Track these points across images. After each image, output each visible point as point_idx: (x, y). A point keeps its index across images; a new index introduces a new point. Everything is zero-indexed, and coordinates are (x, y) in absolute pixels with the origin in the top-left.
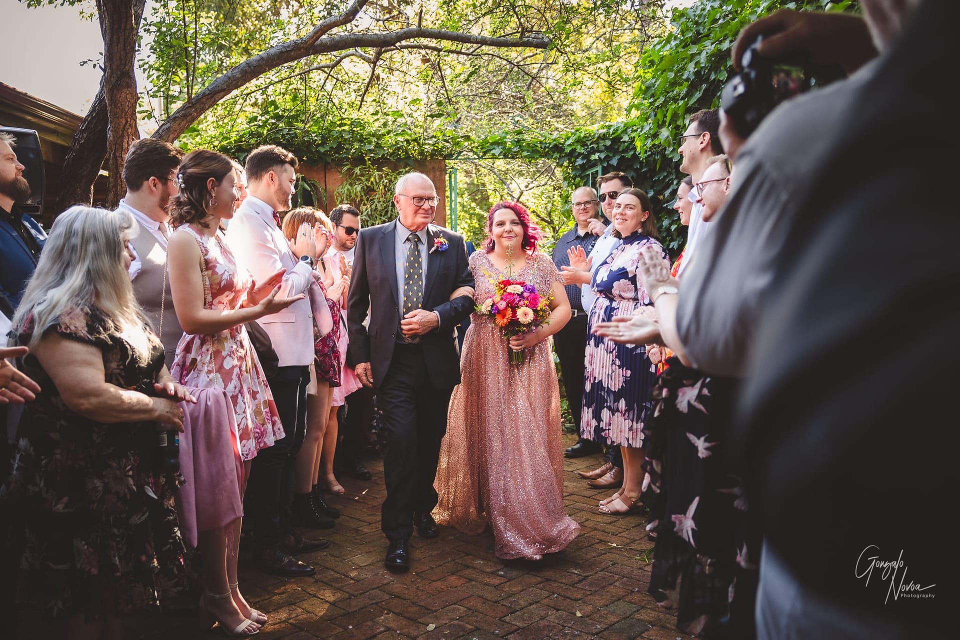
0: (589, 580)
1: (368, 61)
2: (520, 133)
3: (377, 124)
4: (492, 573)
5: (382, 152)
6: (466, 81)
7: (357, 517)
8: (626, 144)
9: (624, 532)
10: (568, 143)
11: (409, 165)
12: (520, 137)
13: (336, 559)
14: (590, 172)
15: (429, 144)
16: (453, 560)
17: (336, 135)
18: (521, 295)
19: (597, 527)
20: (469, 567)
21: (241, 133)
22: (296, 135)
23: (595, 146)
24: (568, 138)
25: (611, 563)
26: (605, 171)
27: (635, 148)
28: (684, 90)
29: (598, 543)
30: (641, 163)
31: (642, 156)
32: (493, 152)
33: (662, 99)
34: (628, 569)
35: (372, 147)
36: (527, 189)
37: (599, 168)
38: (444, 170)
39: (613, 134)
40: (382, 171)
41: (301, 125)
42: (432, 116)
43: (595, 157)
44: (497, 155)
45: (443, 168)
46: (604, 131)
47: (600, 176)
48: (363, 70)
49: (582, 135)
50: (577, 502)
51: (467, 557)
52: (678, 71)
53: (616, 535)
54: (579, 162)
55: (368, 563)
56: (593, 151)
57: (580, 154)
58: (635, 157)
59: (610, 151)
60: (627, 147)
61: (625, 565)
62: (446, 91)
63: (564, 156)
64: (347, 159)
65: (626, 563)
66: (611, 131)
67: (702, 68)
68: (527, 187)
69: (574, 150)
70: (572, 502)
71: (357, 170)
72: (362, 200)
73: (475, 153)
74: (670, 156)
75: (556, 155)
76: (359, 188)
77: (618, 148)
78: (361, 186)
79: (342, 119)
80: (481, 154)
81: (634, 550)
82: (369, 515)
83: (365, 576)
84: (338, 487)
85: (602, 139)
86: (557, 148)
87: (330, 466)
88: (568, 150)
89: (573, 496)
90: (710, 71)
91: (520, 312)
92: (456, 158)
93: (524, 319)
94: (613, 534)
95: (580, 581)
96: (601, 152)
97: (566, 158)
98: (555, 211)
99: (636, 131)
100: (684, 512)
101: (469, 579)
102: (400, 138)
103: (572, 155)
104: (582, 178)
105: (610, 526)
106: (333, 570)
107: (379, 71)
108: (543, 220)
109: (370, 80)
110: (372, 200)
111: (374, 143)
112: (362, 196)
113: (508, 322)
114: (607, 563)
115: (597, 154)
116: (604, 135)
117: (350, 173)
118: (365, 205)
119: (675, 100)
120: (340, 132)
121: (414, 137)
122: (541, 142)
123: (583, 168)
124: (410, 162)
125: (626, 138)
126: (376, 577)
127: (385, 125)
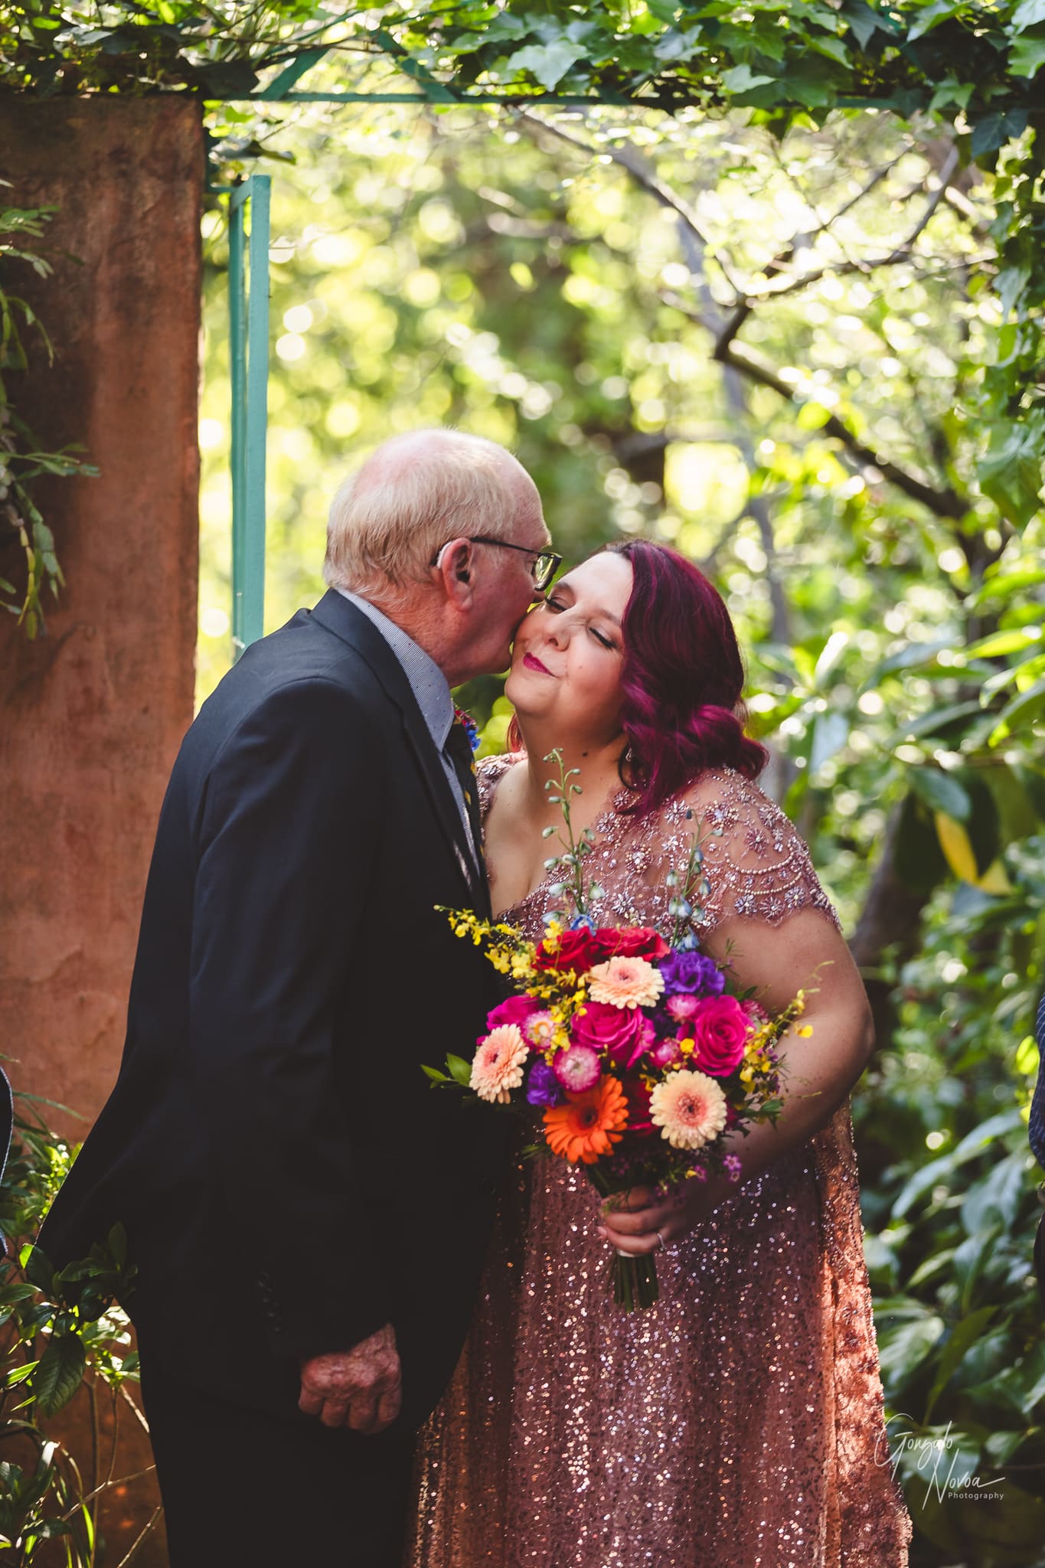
18: (658, 1015)
32: (525, 59)
36: (780, 283)
38: (190, 172)
45: (187, 155)
91: (663, 1100)
93: (689, 1132)
113: (615, 1145)
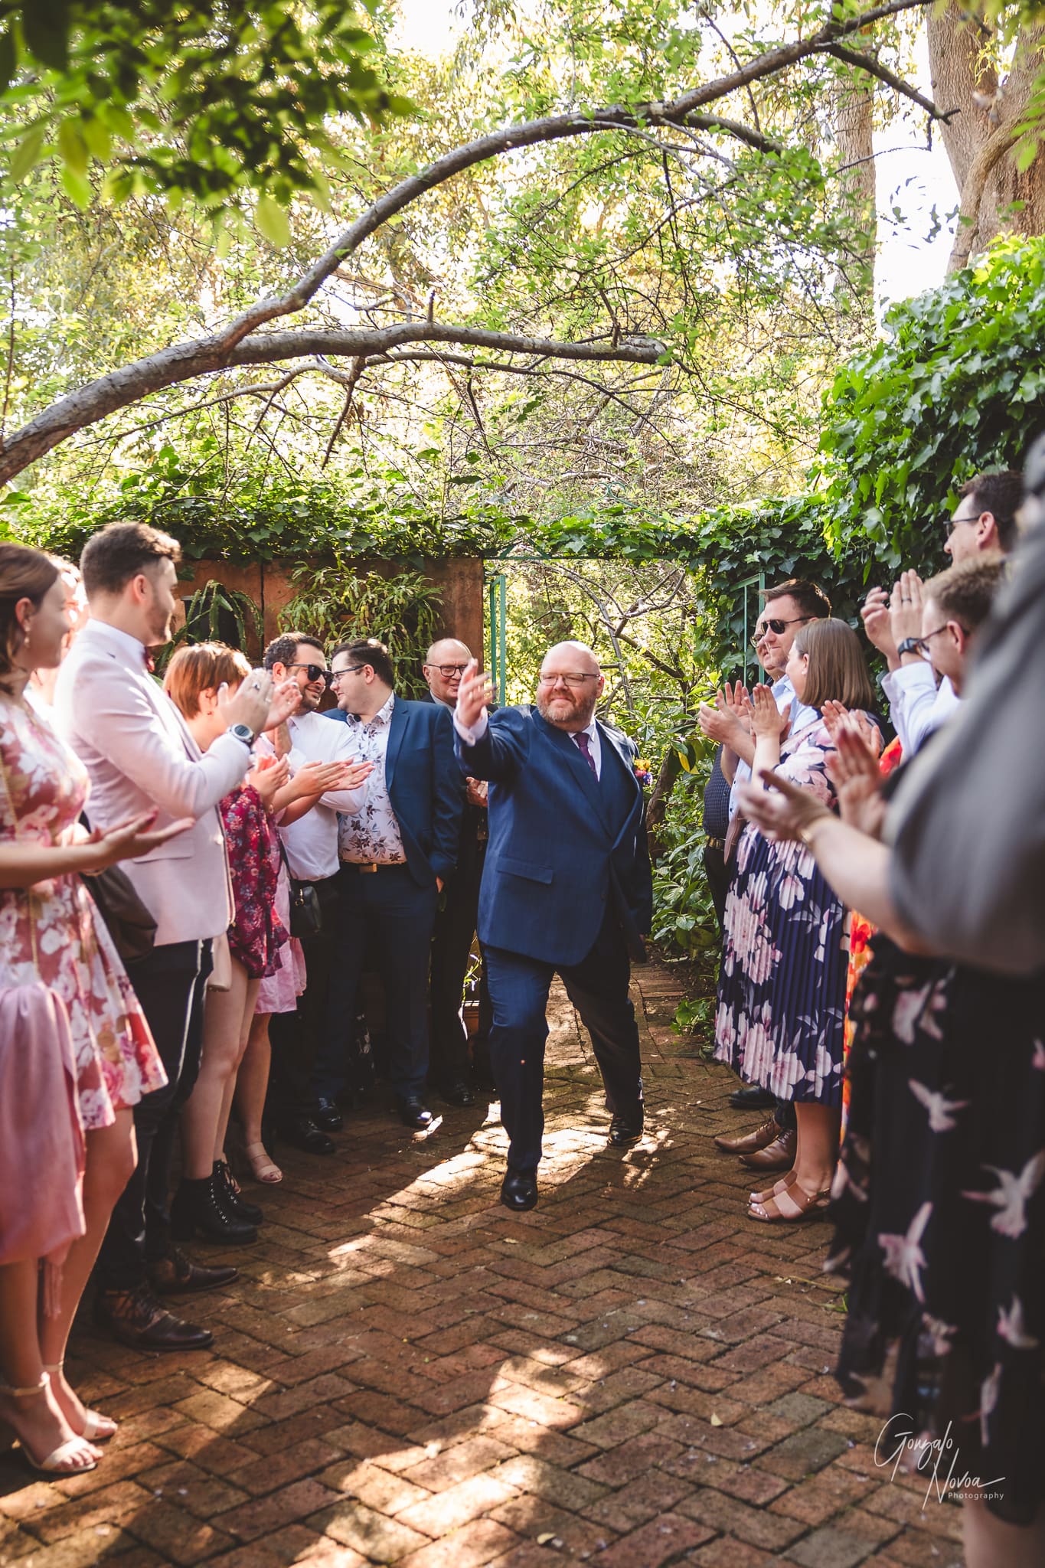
0: (737, 1351)
1: (340, 380)
2: (619, 513)
3: (359, 493)
4: (554, 1339)
5: (367, 544)
6: (522, 418)
7: (304, 1226)
8: (809, 536)
9: (806, 1254)
10: (705, 531)
11: (417, 568)
12: (618, 520)
13: (258, 1312)
14: (745, 585)
15: (452, 529)
16: (482, 1313)
17: (281, 511)
19: (755, 1244)
20: (512, 1327)
21: (109, 506)
22: (210, 512)
23: (753, 538)
24: (705, 525)
25: (780, 1317)
26: (770, 583)
27: (824, 544)
28: (905, 442)
29: (756, 1277)
30: (836, 569)
31: (838, 558)
32: (570, 545)
33: (867, 458)
34: (812, 1329)
35: (348, 535)
36: (634, 613)
37: (760, 578)
38: (480, 577)
39: (785, 517)
40: (365, 577)
41: (217, 493)
42: (458, 481)
43: (754, 557)
44: (576, 551)
45: (479, 573)
46: (771, 511)
47: (762, 589)
48: (332, 396)
49: (730, 519)
50: (719, 1196)
51: (508, 1307)
52: (895, 408)
53: (792, 1261)
54: (725, 566)
55: (317, 1320)
56: (751, 548)
57: (726, 552)
58: (825, 558)
59: (782, 549)
60: (811, 542)
61: (807, 1321)
62: (484, 436)
63: (698, 556)
64: (304, 557)
65: (808, 1317)
66: (782, 513)
67: (934, 404)
68: (633, 609)
69: (715, 546)
70: (711, 1197)
71: (320, 576)
72: (327, 630)
73: (538, 548)
74: (884, 559)
75: (685, 553)
76: (322, 609)
77: (794, 544)
78: (325, 604)
79: (298, 483)
80: (548, 550)
81: (826, 1291)
82: (326, 1224)
83: (310, 1347)
84: (269, 1170)
85: (766, 527)
86: (685, 541)
87: (255, 1129)
88: (705, 545)
89: (712, 1186)
90: (949, 409)
92: (503, 557)
94: (786, 1259)
95: (721, 1354)
96: (763, 549)
97: (702, 559)
98: (685, 653)
99: (825, 513)
100: (903, 1230)
101: (509, 1351)
102: (400, 520)
103: (712, 554)
104: (731, 595)
105: (779, 1244)
106: (249, 1335)
107: (359, 397)
108: (665, 668)
109: (344, 414)
110: (346, 630)
111: (352, 529)
112: (327, 623)
114: (772, 1317)
115: (757, 554)
116: (769, 519)
117: (306, 581)
118: (333, 638)
119: (890, 459)
120: (291, 508)
121: (425, 517)
122: (656, 531)
123: (733, 577)
124: (419, 561)
125: (808, 525)
126: (331, 1348)
127: (374, 495)
